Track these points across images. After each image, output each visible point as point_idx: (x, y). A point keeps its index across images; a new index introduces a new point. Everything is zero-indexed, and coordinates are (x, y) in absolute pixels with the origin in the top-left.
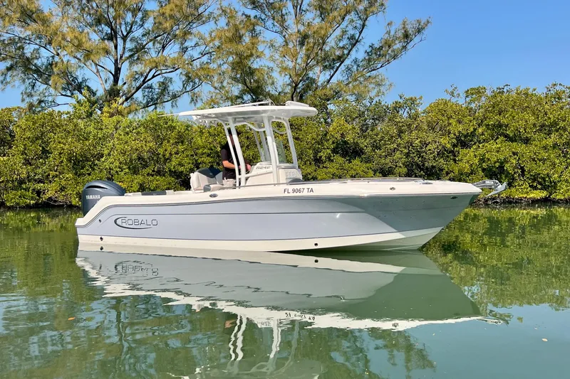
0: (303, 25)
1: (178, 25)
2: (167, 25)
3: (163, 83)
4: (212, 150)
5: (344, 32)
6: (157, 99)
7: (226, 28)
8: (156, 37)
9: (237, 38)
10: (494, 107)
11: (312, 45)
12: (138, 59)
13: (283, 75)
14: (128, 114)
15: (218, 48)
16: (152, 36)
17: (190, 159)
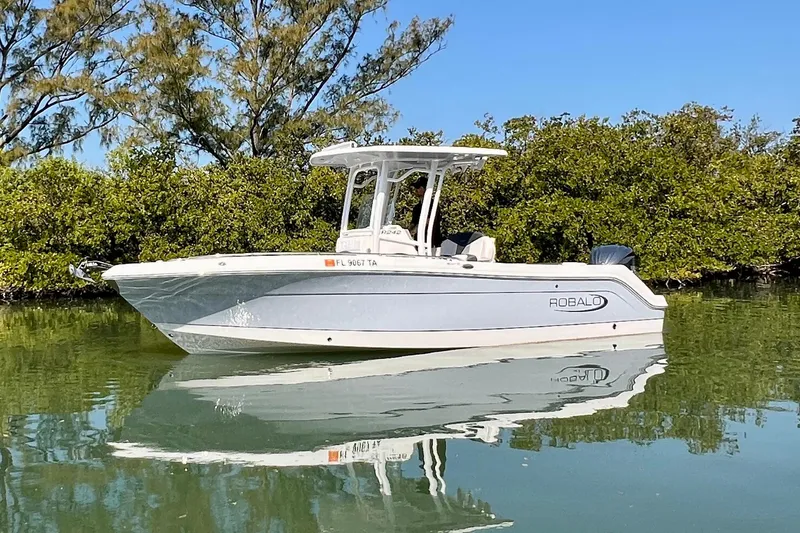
0: (266, 27)
1: (83, 30)
2: (67, 30)
3: (61, 115)
4: (133, 212)
5: (327, 37)
6: (52, 140)
7: (152, 33)
8: (50, 49)
9: (169, 47)
10: (547, 146)
11: (279, 56)
12: (24, 81)
13: (237, 101)
14: (11, 161)
15: (141, 62)
16: (44, 48)
17: (101, 227)
